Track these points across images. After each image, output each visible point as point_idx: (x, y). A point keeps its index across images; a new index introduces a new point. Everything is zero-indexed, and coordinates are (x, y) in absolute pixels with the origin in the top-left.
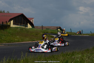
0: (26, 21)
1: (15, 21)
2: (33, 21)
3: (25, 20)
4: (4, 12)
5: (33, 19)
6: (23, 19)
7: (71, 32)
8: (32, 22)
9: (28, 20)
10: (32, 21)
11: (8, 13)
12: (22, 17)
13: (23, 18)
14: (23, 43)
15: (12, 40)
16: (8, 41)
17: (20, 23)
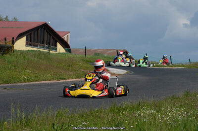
0: (53, 38)
1: (29, 38)
2: (68, 39)
3: (50, 35)
4: (7, 18)
5: (69, 34)
6: (46, 33)
8: (66, 39)
9: (58, 35)
10: (65, 38)
11: (16, 20)
12: (44, 29)
13: (47, 31)
14: (38, 84)
15: (14, 79)
16: (4, 80)
17: (40, 43)
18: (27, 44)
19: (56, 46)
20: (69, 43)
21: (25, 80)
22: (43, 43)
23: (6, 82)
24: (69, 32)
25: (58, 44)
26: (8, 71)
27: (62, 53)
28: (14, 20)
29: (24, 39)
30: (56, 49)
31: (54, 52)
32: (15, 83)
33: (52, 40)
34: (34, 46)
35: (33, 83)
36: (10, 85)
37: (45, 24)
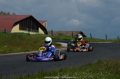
0: (36, 25)
1: (21, 25)
3: (35, 23)
4: (9, 13)
5: (46, 22)
6: (32, 22)
7: (91, 38)
8: (44, 25)
9: (40, 23)
11: (14, 14)
12: (31, 19)
14: (11, 55)
17: (28, 28)
18: (20, 29)
19: (38, 29)
20: (46, 28)
22: (30, 28)
24: (46, 21)
25: (40, 29)
27: (42, 34)
28: (13, 14)
29: (18, 26)
30: (38, 32)
31: (37, 33)
33: (35, 26)
34: (24, 30)
35: (7, 54)
37: (31, 16)
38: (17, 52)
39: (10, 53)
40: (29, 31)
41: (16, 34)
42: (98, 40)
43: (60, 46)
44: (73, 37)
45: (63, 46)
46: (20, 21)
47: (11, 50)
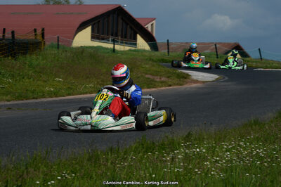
0: (131, 28)
1: (96, 29)
2: (152, 28)
3: (127, 24)
4: (67, 1)
5: (154, 22)
6: (120, 21)
7: (261, 59)
8: (149, 29)
9: (139, 23)
10: (149, 27)
11: (80, 3)
12: (118, 15)
13: (122, 19)
14: (71, 99)
15: (33, 92)
16: (17, 94)
17: (112, 35)
18: (94, 37)
19: (135, 39)
20: (154, 35)
21: (50, 94)
22: (116, 35)
23: (20, 97)
24: (155, 19)
25: (139, 37)
26: (27, 80)
27: (145, 51)
28: (78, 3)
29: (88, 31)
30: (136, 44)
31: (133, 48)
32: (34, 98)
33: (129, 30)
34: (103, 39)
36: (25, 101)
37: (120, 7)
38: (86, 93)
39: (69, 95)
40: (114, 42)
41: (83, 50)
42: (277, 65)
43: (186, 78)
44: (217, 58)
45: (194, 78)
46: (93, 19)
47: (71, 89)
